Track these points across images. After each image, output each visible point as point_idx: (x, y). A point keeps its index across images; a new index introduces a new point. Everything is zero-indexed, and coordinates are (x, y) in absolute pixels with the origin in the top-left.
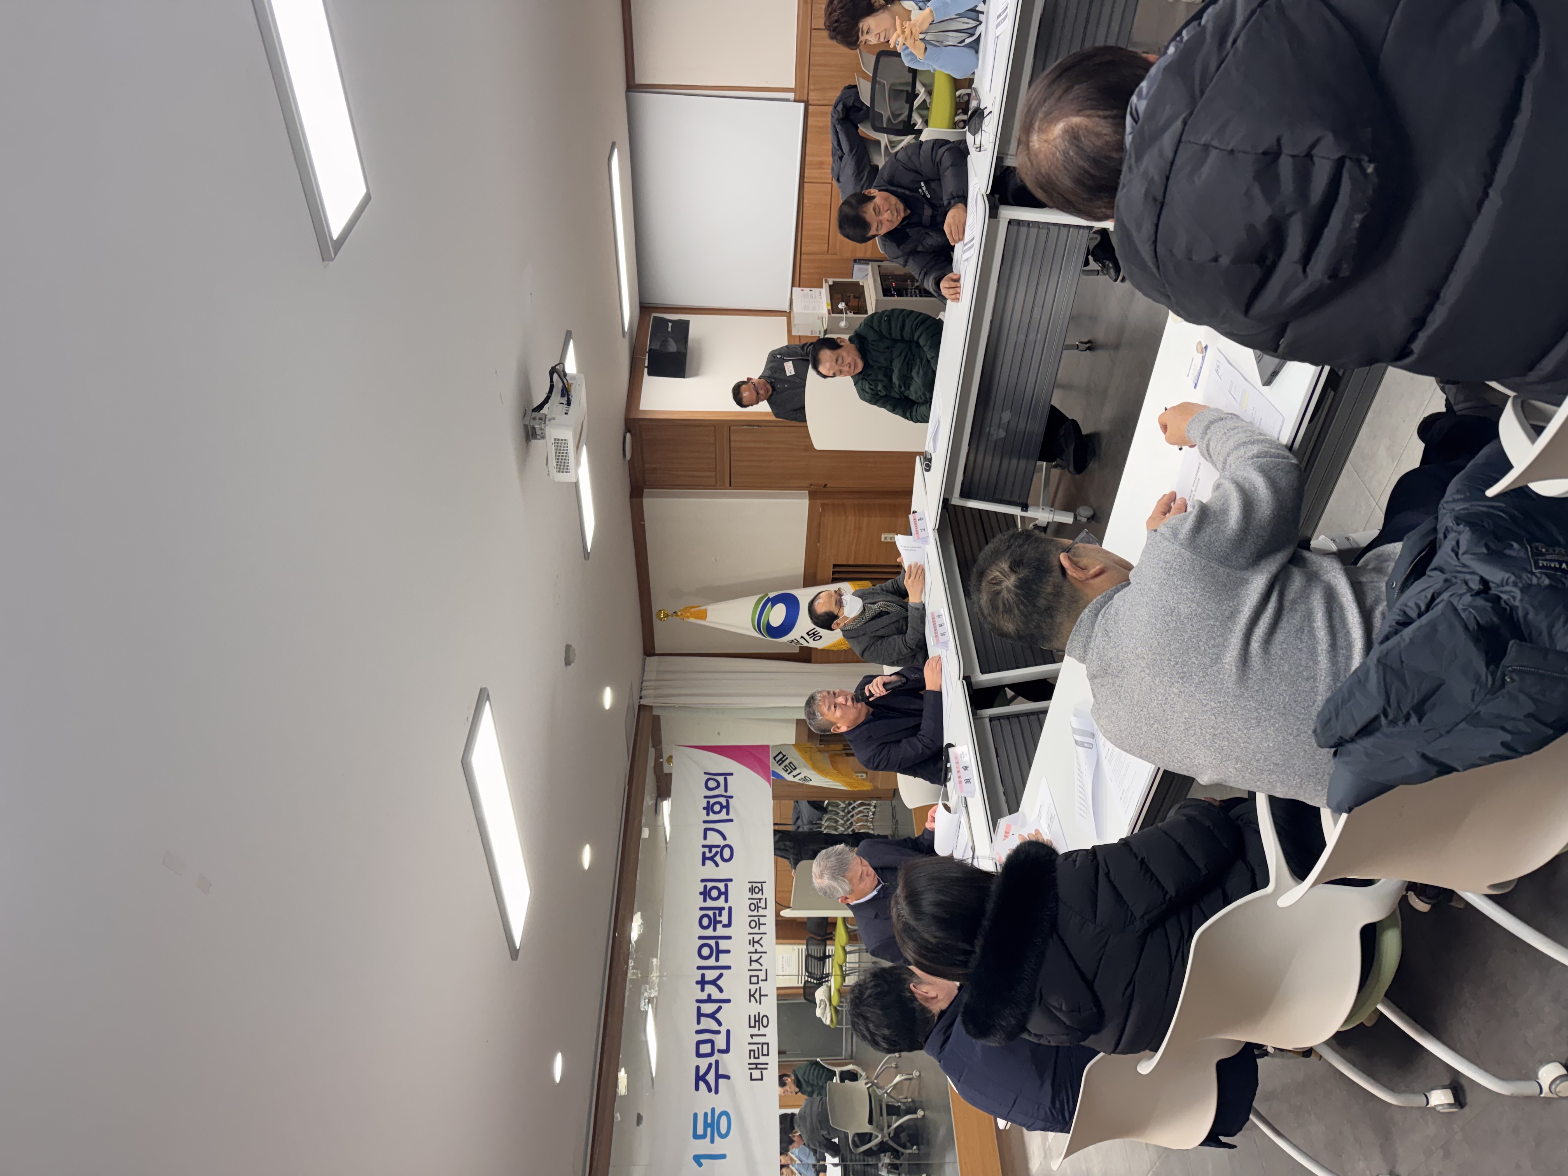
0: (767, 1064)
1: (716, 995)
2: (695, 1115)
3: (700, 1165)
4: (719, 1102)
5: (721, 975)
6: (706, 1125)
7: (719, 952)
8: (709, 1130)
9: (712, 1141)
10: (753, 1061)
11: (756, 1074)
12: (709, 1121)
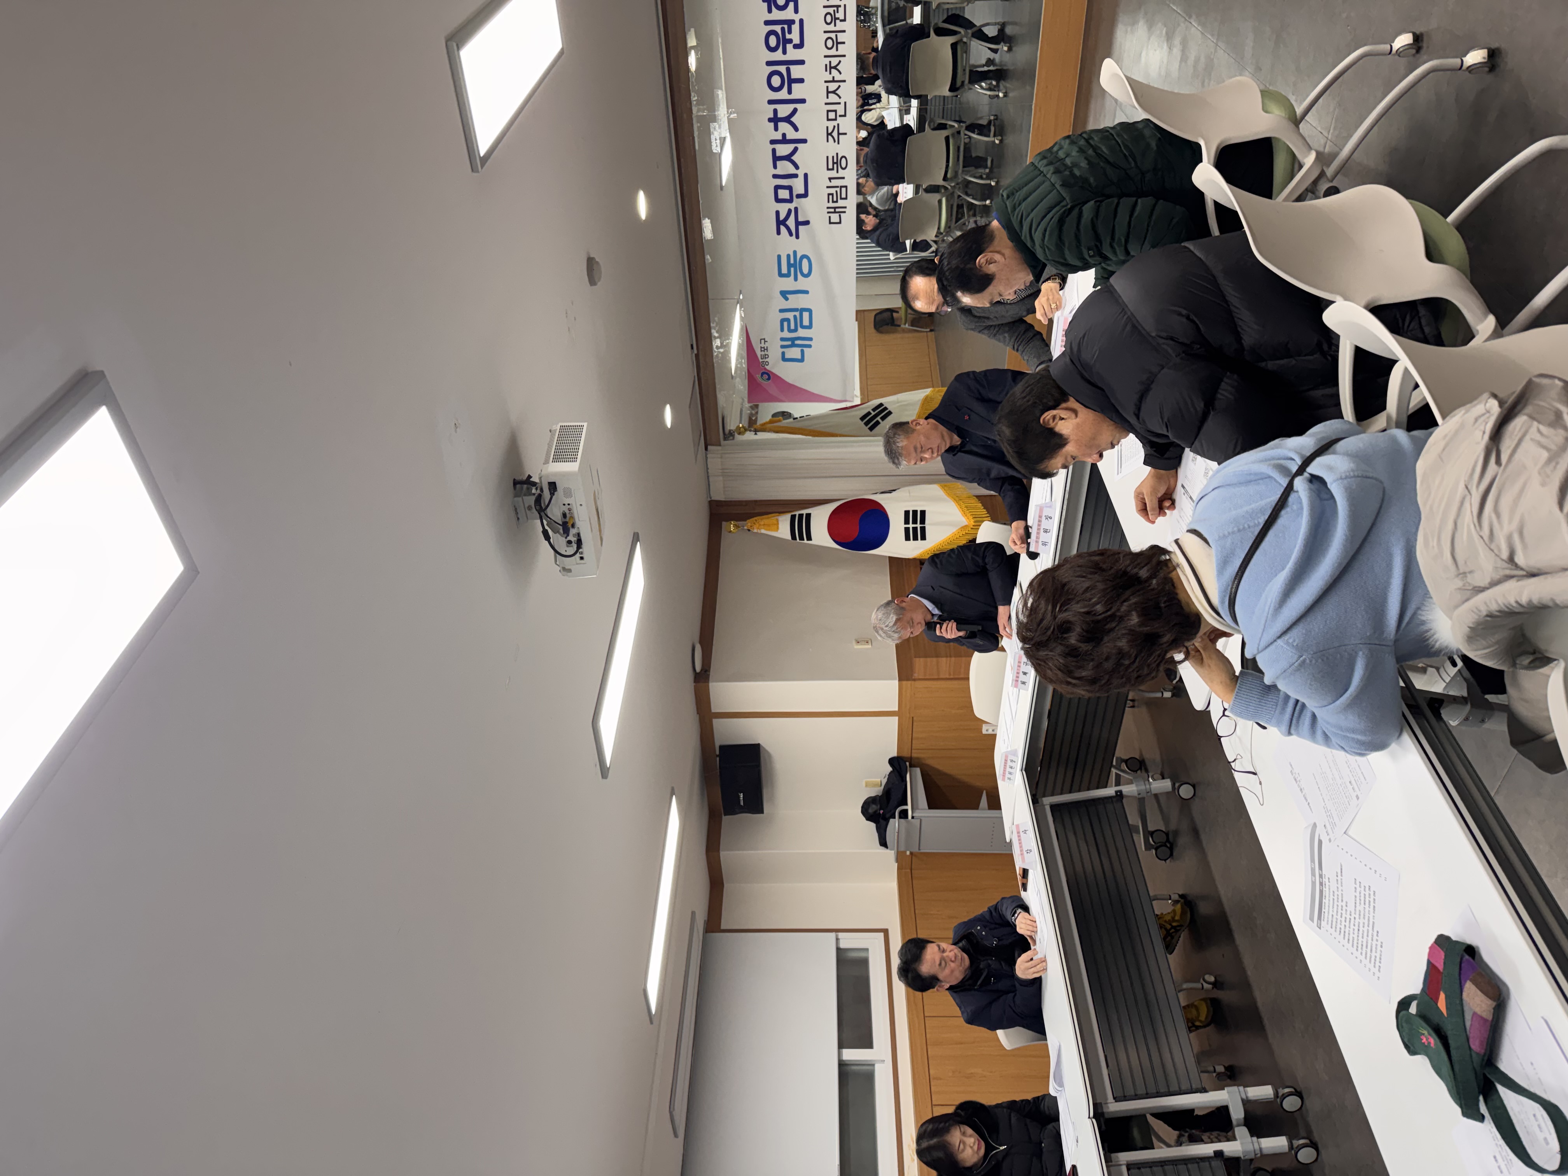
0: (845, 207)
1: (791, 134)
2: (779, 257)
3: (787, 299)
4: (802, 246)
5: (795, 111)
6: (789, 265)
7: (792, 81)
8: (792, 269)
9: (796, 279)
10: (831, 205)
11: (835, 218)
12: (792, 261)
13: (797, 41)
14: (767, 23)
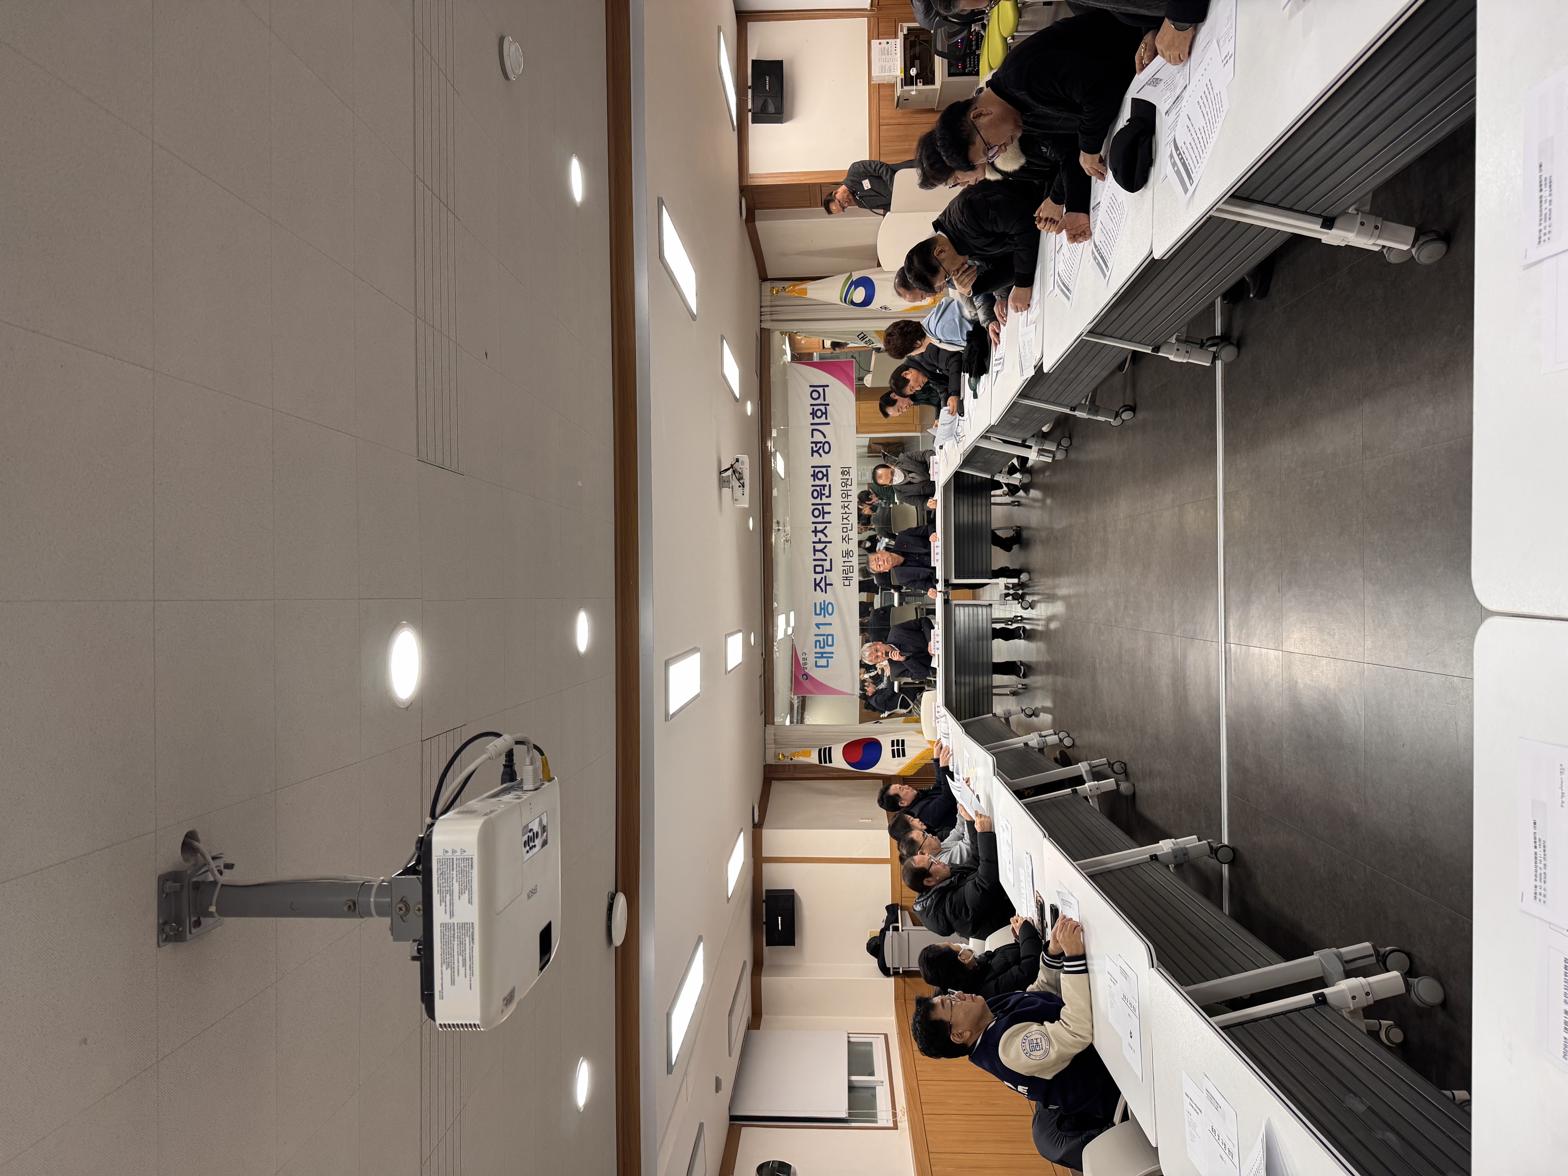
1: (823, 539)
2: (815, 604)
3: (819, 628)
4: (828, 597)
5: (826, 527)
6: (821, 609)
7: (824, 513)
8: (823, 611)
9: (824, 617)
10: (845, 575)
11: (847, 583)
12: (823, 607)
13: (827, 494)
14: (813, 486)
